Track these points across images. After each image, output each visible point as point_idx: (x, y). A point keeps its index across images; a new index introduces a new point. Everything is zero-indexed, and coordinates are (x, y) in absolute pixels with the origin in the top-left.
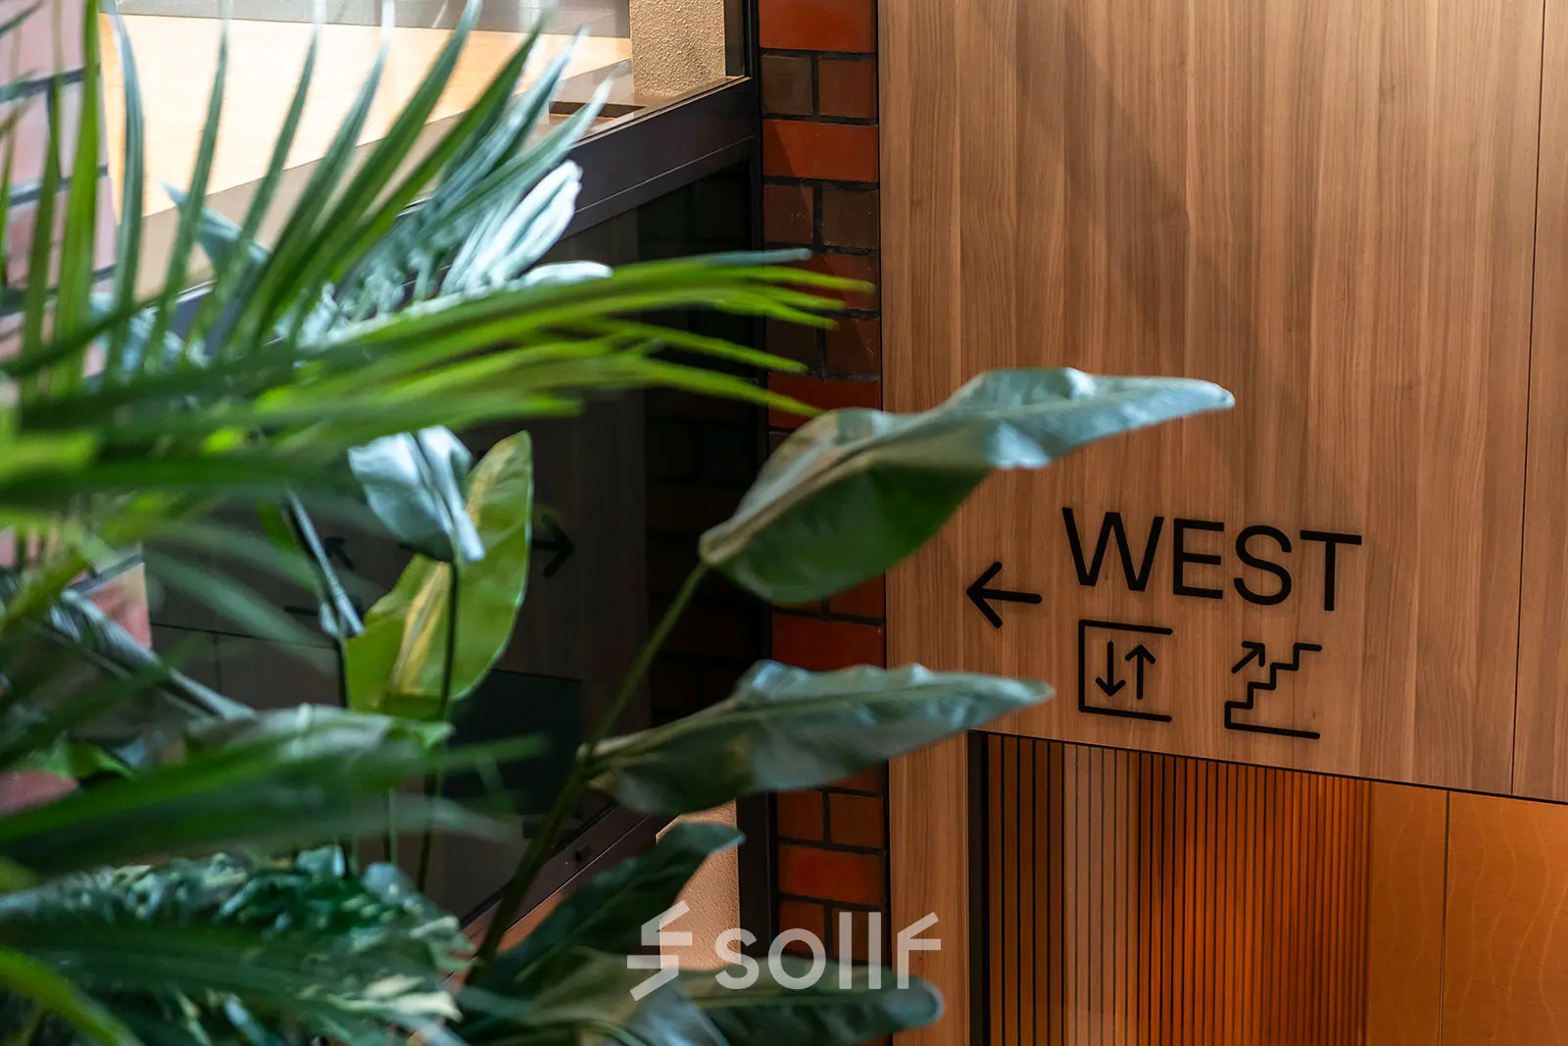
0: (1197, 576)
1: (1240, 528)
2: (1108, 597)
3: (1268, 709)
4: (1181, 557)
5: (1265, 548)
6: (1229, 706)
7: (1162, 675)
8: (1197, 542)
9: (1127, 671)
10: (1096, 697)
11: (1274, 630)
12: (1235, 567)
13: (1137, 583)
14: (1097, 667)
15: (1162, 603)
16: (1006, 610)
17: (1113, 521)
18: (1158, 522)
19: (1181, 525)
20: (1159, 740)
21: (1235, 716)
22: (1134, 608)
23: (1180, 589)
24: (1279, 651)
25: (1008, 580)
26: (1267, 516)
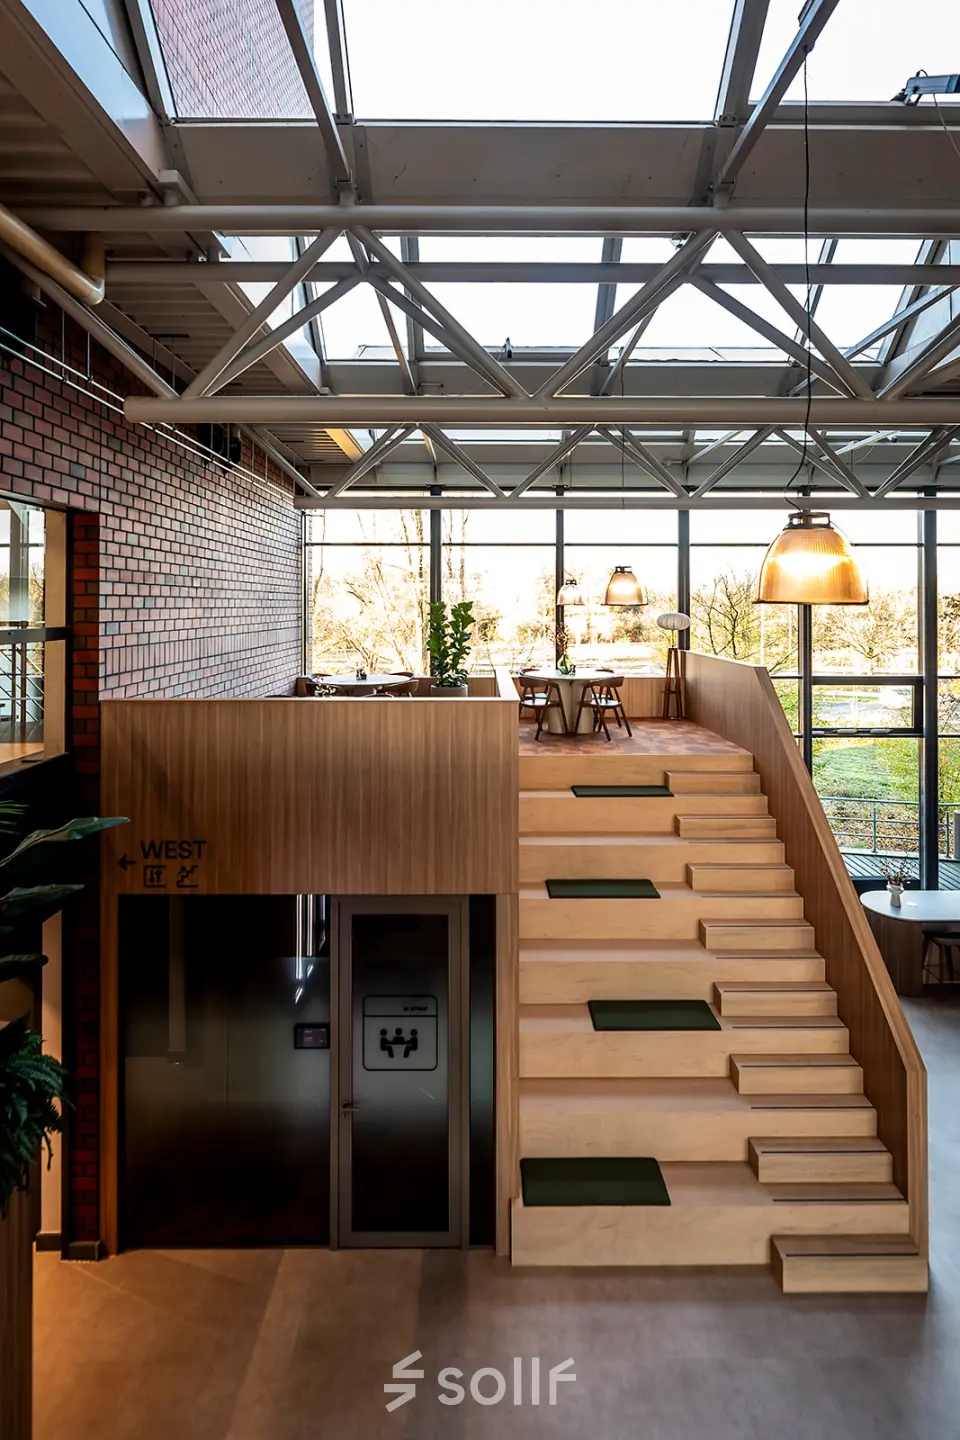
0: (172, 854)
1: (179, 842)
2: (151, 861)
3: (187, 882)
4: (167, 850)
5: (186, 846)
6: (178, 882)
7: (163, 877)
8: (170, 846)
9: (155, 876)
10: (148, 883)
11: (187, 864)
12: (178, 851)
13: (157, 856)
14: (149, 876)
15: (164, 861)
16: (129, 867)
17: (152, 844)
18: (162, 843)
19: (168, 842)
20: (162, 891)
21: (179, 884)
22: (156, 862)
23: (167, 857)
24: (188, 869)
25: (128, 859)
26: (186, 838)
